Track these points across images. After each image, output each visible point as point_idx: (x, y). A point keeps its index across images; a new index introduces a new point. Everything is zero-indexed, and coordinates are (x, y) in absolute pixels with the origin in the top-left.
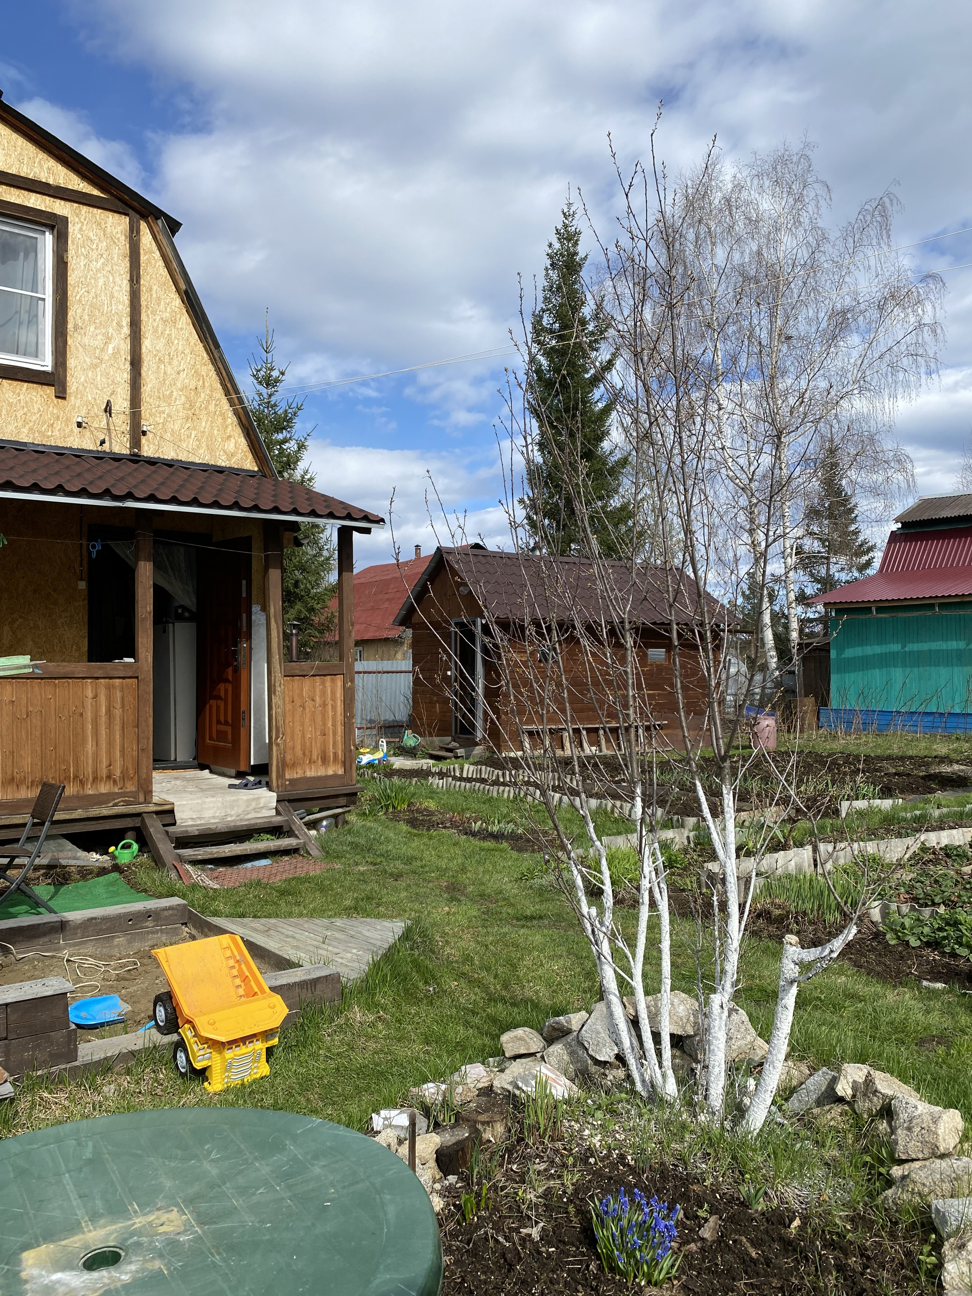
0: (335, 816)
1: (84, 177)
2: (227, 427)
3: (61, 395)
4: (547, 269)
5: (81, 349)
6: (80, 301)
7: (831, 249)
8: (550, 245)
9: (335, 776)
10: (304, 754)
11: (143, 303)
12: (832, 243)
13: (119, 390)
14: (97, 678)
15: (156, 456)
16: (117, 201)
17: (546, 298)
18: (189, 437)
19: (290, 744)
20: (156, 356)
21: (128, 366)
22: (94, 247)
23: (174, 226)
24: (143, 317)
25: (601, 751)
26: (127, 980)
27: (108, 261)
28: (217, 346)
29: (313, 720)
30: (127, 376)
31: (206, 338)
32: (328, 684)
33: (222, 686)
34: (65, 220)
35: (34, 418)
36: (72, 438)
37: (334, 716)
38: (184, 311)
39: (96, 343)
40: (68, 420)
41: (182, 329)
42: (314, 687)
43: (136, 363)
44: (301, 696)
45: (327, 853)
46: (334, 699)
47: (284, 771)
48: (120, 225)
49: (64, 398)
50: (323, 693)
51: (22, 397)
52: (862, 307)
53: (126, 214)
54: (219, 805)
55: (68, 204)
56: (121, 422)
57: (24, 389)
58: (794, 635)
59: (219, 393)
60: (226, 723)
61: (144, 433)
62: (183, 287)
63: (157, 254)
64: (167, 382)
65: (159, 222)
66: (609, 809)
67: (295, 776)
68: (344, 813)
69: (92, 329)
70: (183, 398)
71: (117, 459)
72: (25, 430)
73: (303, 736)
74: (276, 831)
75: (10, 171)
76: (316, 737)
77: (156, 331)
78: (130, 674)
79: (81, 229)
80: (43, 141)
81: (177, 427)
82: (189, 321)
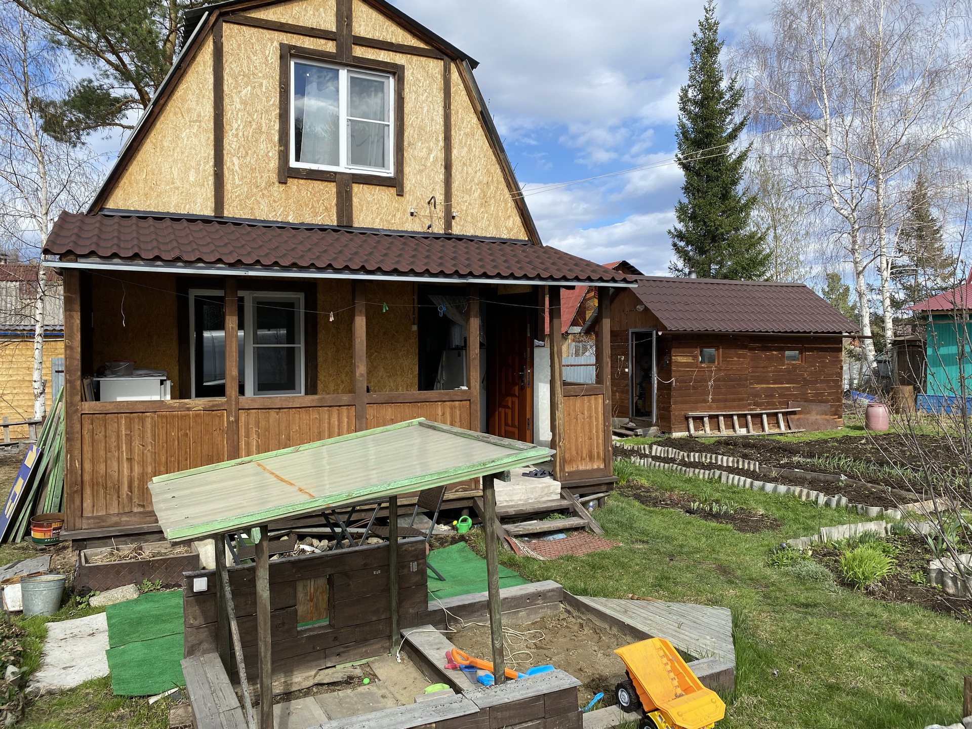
0: (599, 499)
1: (414, 35)
2: (507, 209)
3: (400, 194)
4: (692, 54)
5: (412, 160)
6: (412, 124)
7: (925, 21)
8: (695, 35)
9: (598, 469)
10: (577, 453)
11: (453, 123)
12: (926, 17)
13: (437, 187)
14: (445, 401)
15: (461, 234)
16: (437, 51)
17: (691, 77)
18: (483, 218)
19: (568, 446)
20: (461, 161)
21: (443, 170)
22: (421, 85)
23: (474, 64)
24: (453, 133)
25: (748, 431)
26: (544, 649)
27: (429, 94)
28: (503, 150)
29: (583, 428)
30: (442, 177)
31: (494, 145)
32: (593, 402)
33: (509, 399)
34: (402, 68)
35: (383, 211)
36: (407, 224)
37: (597, 426)
38: (480, 126)
39: (422, 154)
40: (405, 211)
41: (478, 140)
42: (583, 404)
43: (448, 167)
44: (575, 410)
45: (607, 531)
46: (597, 413)
47: (564, 465)
48: (437, 67)
49: (402, 196)
50: (590, 408)
51: (375, 196)
52: (953, 66)
53: (441, 59)
54: (524, 491)
55: (404, 56)
56: (440, 212)
57: (377, 191)
58: (889, 334)
59: (503, 185)
60: (513, 425)
61: (453, 217)
62: (480, 109)
63: (462, 86)
64: (469, 180)
65: (464, 63)
66: (797, 494)
67: (572, 469)
68: (604, 497)
69: (420, 145)
70: (479, 190)
71: (437, 237)
72: (378, 220)
73: (577, 440)
74: (564, 512)
75: (368, 37)
76: (585, 441)
77: (461, 142)
78: (465, 398)
79: (413, 73)
80: (389, 13)
81: (475, 212)
82: (483, 133)
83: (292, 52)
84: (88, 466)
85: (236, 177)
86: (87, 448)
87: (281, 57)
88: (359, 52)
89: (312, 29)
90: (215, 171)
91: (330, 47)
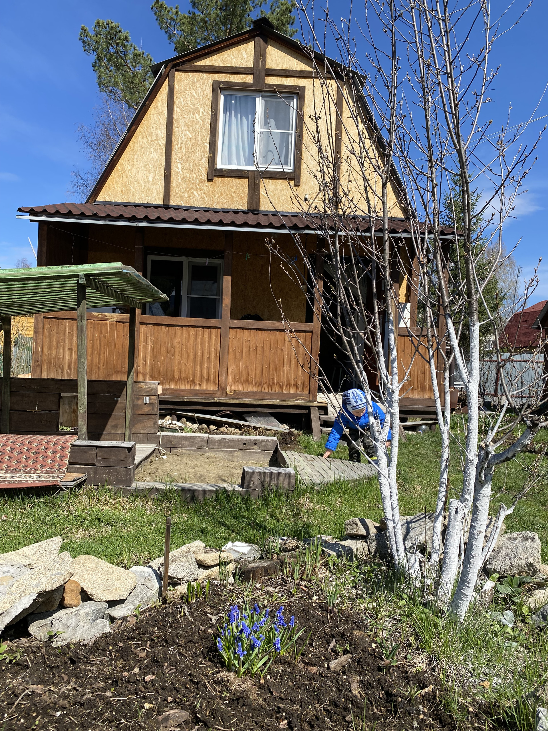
3: (297, 185)
5: (309, 158)
11: (343, 128)
24: (343, 135)
34: (304, 89)
35: (284, 198)
44: (408, 348)
49: (299, 186)
51: (278, 188)
53: (335, 80)
55: (306, 79)
57: (279, 183)
61: (340, 201)
64: (354, 172)
68: (434, 423)
70: (362, 179)
72: (279, 205)
75: (278, 68)
76: (417, 374)
78: (308, 330)
83: (221, 86)
84: (46, 351)
85: (179, 177)
86: (46, 339)
87: (213, 90)
88: (271, 80)
89: (236, 67)
90: (165, 173)
91: (249, 79)
